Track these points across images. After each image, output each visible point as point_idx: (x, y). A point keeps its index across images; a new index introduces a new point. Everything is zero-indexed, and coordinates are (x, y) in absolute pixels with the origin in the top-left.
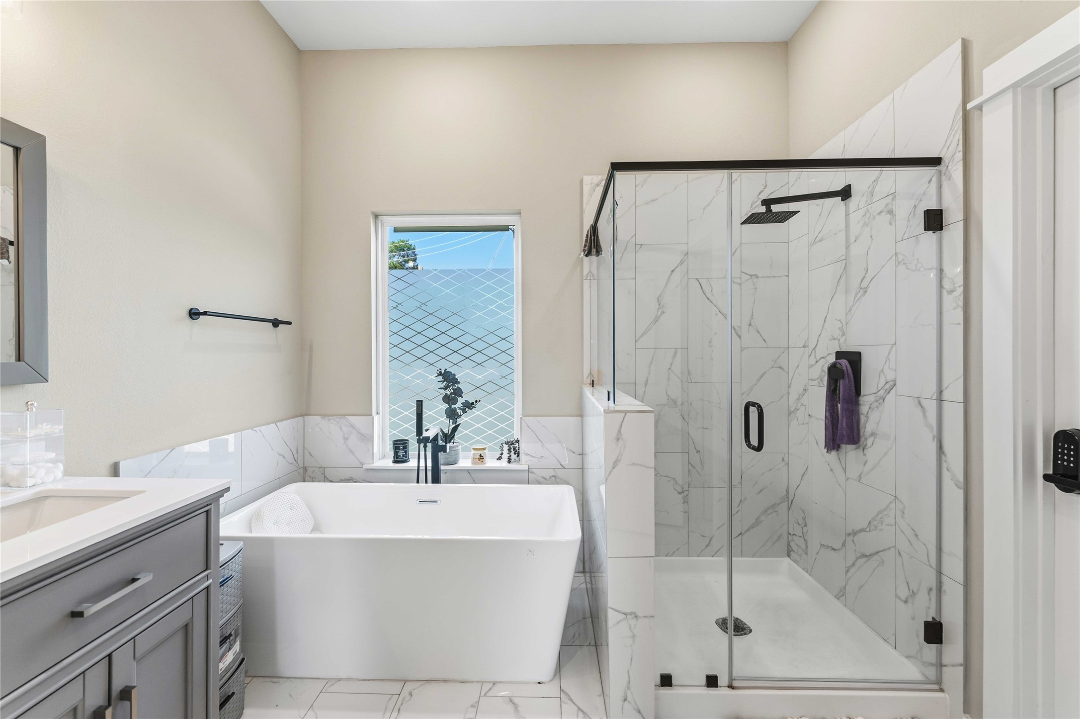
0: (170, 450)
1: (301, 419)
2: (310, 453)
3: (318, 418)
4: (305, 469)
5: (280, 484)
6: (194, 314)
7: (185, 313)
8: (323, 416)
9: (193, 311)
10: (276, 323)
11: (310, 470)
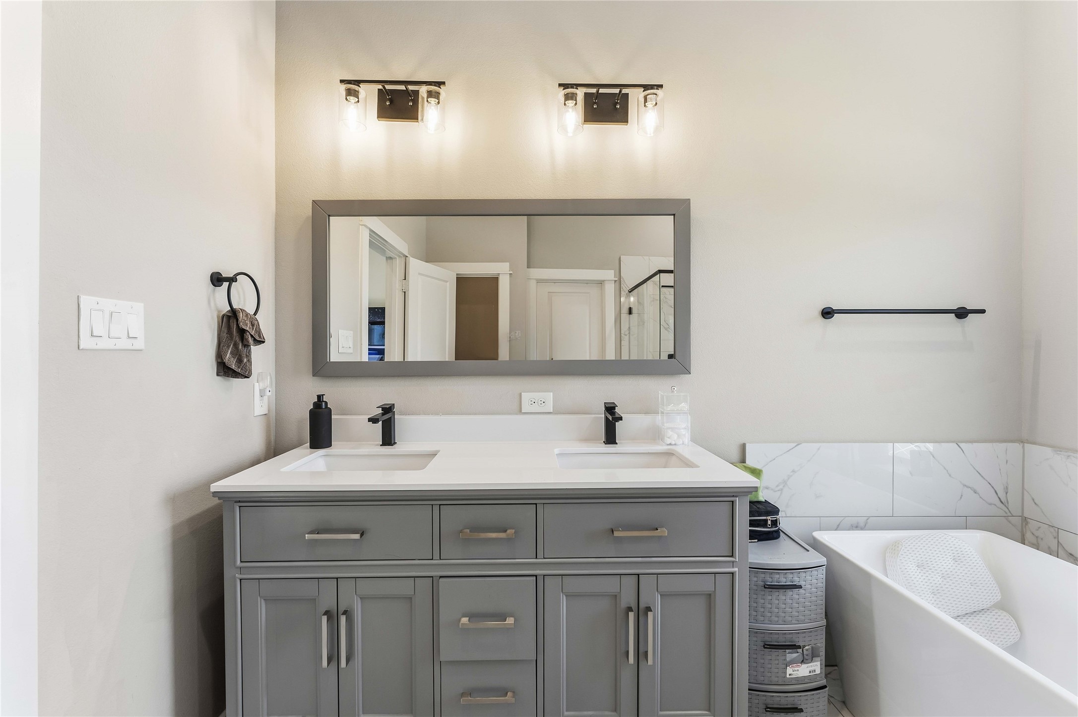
0: (796, 444)
1: (1017, 446)
2: (1033, 500)
3: (1048, 451)
4: (1025, 520)
5: (965, 523)
6: (827, 313)
7: (817, 312)
8: (1057, 449)
9: (825, 311)
10: (961, 313)
11: (1032, 525)
